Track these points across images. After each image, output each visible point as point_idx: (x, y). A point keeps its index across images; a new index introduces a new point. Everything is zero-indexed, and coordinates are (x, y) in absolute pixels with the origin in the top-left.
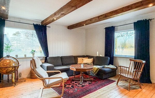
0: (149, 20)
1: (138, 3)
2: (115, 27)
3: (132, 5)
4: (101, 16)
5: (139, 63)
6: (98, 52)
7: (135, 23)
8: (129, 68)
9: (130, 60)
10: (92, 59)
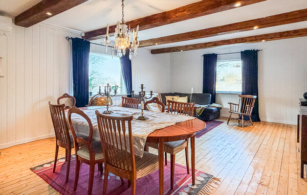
0: (257, 50)
1: (252, 37)
2: (217, 55)
3: (247, 38)
4: (209, 43)
5: (249, 98)
6: (192, 89)
7: (242, 52)
8: (239, 105)
9: (239, 96)
10: (187, 97)
